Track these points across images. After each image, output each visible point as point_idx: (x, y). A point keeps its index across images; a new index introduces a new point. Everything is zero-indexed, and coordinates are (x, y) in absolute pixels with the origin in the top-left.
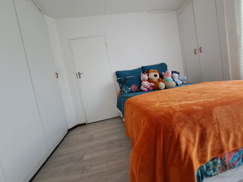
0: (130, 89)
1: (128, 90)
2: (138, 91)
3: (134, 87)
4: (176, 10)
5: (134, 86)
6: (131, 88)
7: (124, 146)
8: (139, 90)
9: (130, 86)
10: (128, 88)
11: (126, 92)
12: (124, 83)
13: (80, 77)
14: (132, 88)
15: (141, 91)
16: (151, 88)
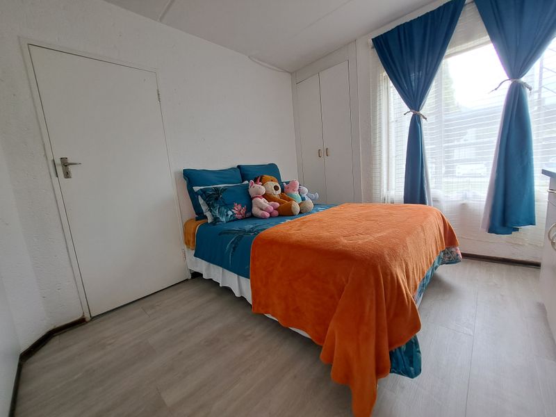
0: (230, 213)
1: (227, 215)
2: (246, 218)
3: (238, 210)
4: (291, 74)
5: (239, 207)
6: (233, 212)
7: (250, 335)
8: (248, 215)
9: (229, 206)
10: (227, 212)
11: (223, 219)
12: (216, 199)
13: (67, 175)
14: (235, 212)
15: (253, 217)
16: (276, 213)
